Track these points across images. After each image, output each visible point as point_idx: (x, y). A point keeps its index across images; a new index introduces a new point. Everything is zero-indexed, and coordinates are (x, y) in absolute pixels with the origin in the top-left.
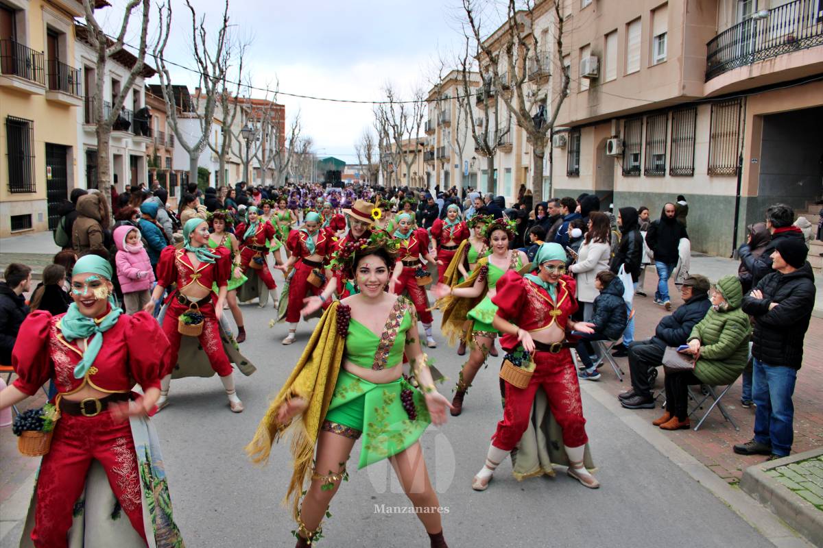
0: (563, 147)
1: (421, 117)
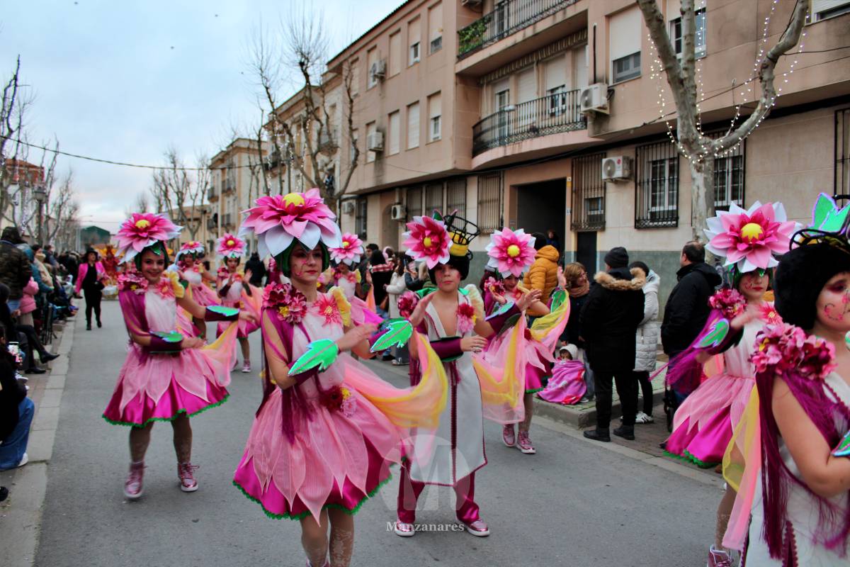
0: (351, 213)
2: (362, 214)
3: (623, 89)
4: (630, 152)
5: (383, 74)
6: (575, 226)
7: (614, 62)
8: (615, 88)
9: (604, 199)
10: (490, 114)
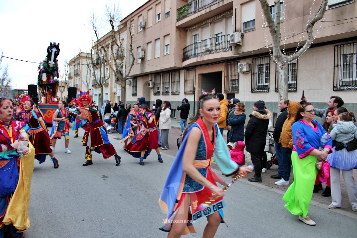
0: (130, 85)
1: (67, 71)
2: (135, 85)
3: (247, 35)
4: (249, 61)
5: (144, 26)
6: (226, 91)
7: (244, 23)
8: (244, 34)
9: (238, 80)
10: (190, 44)
